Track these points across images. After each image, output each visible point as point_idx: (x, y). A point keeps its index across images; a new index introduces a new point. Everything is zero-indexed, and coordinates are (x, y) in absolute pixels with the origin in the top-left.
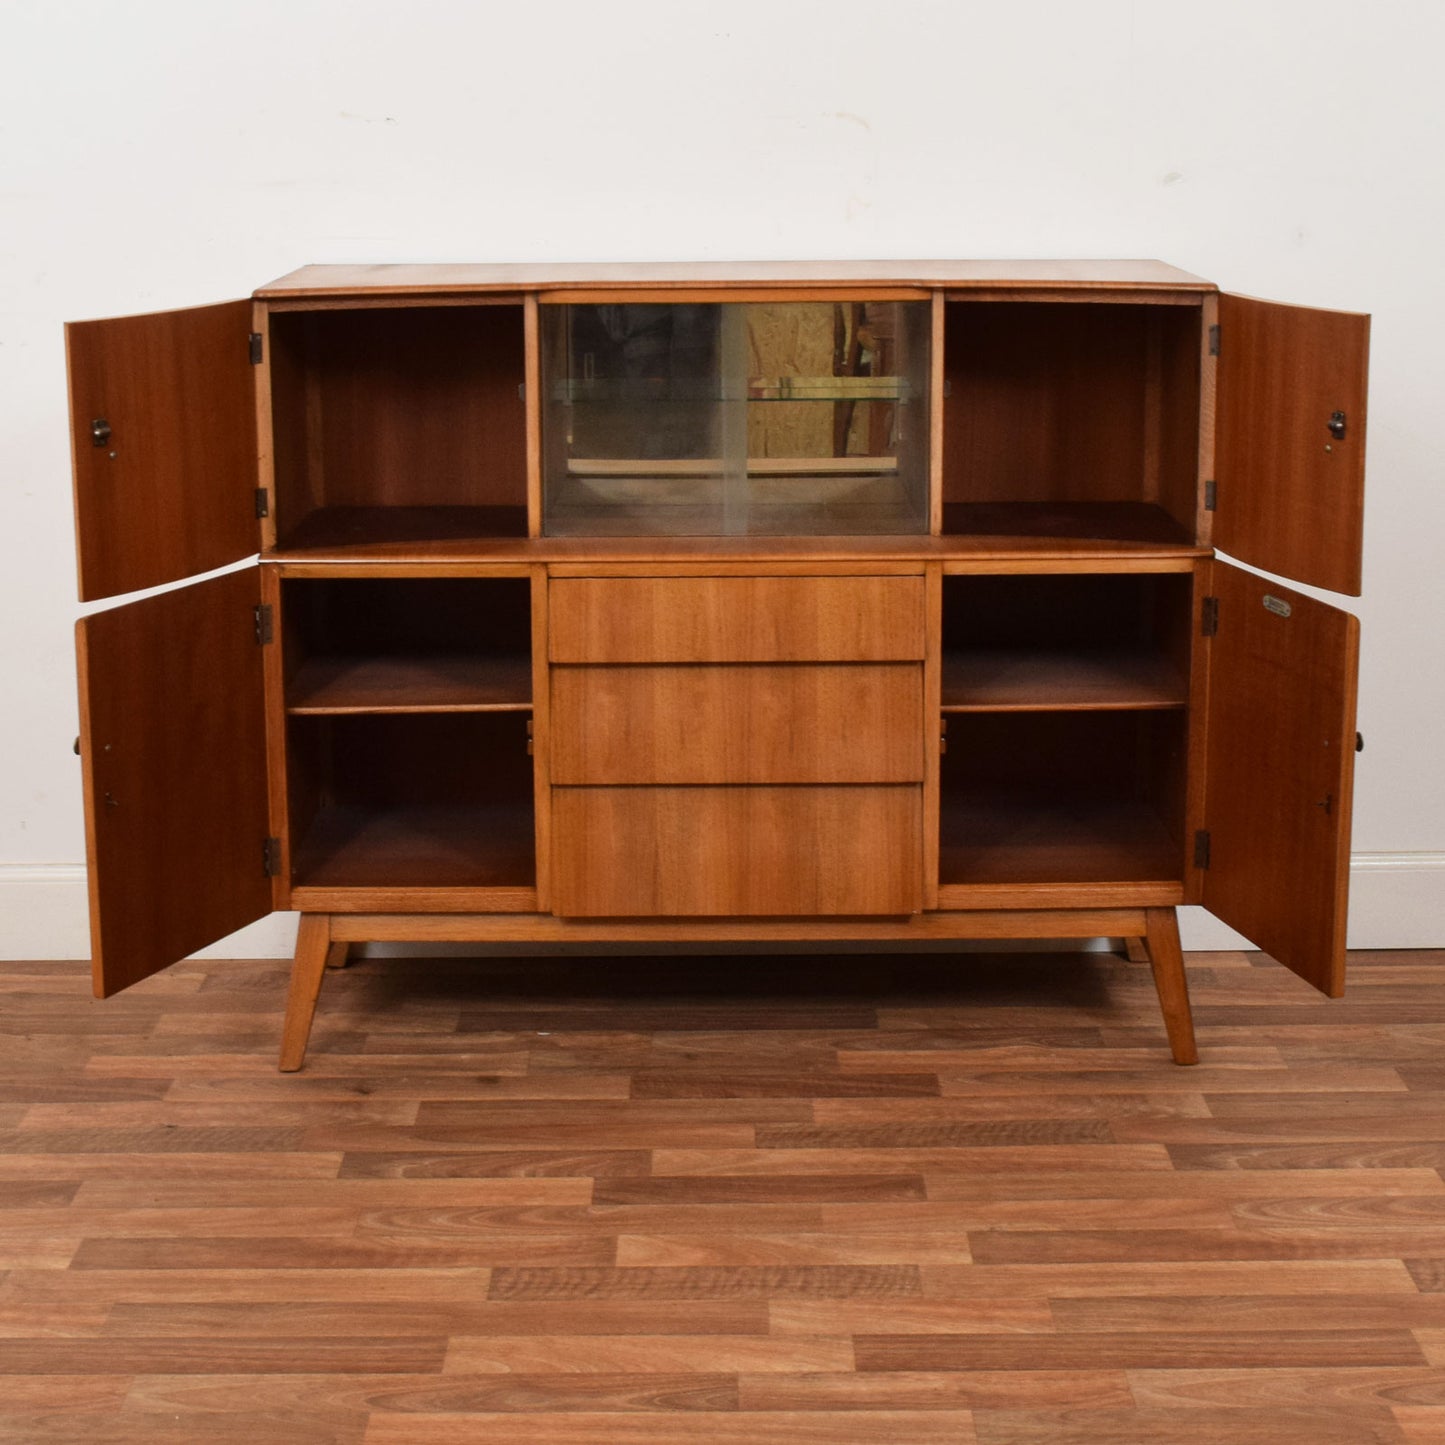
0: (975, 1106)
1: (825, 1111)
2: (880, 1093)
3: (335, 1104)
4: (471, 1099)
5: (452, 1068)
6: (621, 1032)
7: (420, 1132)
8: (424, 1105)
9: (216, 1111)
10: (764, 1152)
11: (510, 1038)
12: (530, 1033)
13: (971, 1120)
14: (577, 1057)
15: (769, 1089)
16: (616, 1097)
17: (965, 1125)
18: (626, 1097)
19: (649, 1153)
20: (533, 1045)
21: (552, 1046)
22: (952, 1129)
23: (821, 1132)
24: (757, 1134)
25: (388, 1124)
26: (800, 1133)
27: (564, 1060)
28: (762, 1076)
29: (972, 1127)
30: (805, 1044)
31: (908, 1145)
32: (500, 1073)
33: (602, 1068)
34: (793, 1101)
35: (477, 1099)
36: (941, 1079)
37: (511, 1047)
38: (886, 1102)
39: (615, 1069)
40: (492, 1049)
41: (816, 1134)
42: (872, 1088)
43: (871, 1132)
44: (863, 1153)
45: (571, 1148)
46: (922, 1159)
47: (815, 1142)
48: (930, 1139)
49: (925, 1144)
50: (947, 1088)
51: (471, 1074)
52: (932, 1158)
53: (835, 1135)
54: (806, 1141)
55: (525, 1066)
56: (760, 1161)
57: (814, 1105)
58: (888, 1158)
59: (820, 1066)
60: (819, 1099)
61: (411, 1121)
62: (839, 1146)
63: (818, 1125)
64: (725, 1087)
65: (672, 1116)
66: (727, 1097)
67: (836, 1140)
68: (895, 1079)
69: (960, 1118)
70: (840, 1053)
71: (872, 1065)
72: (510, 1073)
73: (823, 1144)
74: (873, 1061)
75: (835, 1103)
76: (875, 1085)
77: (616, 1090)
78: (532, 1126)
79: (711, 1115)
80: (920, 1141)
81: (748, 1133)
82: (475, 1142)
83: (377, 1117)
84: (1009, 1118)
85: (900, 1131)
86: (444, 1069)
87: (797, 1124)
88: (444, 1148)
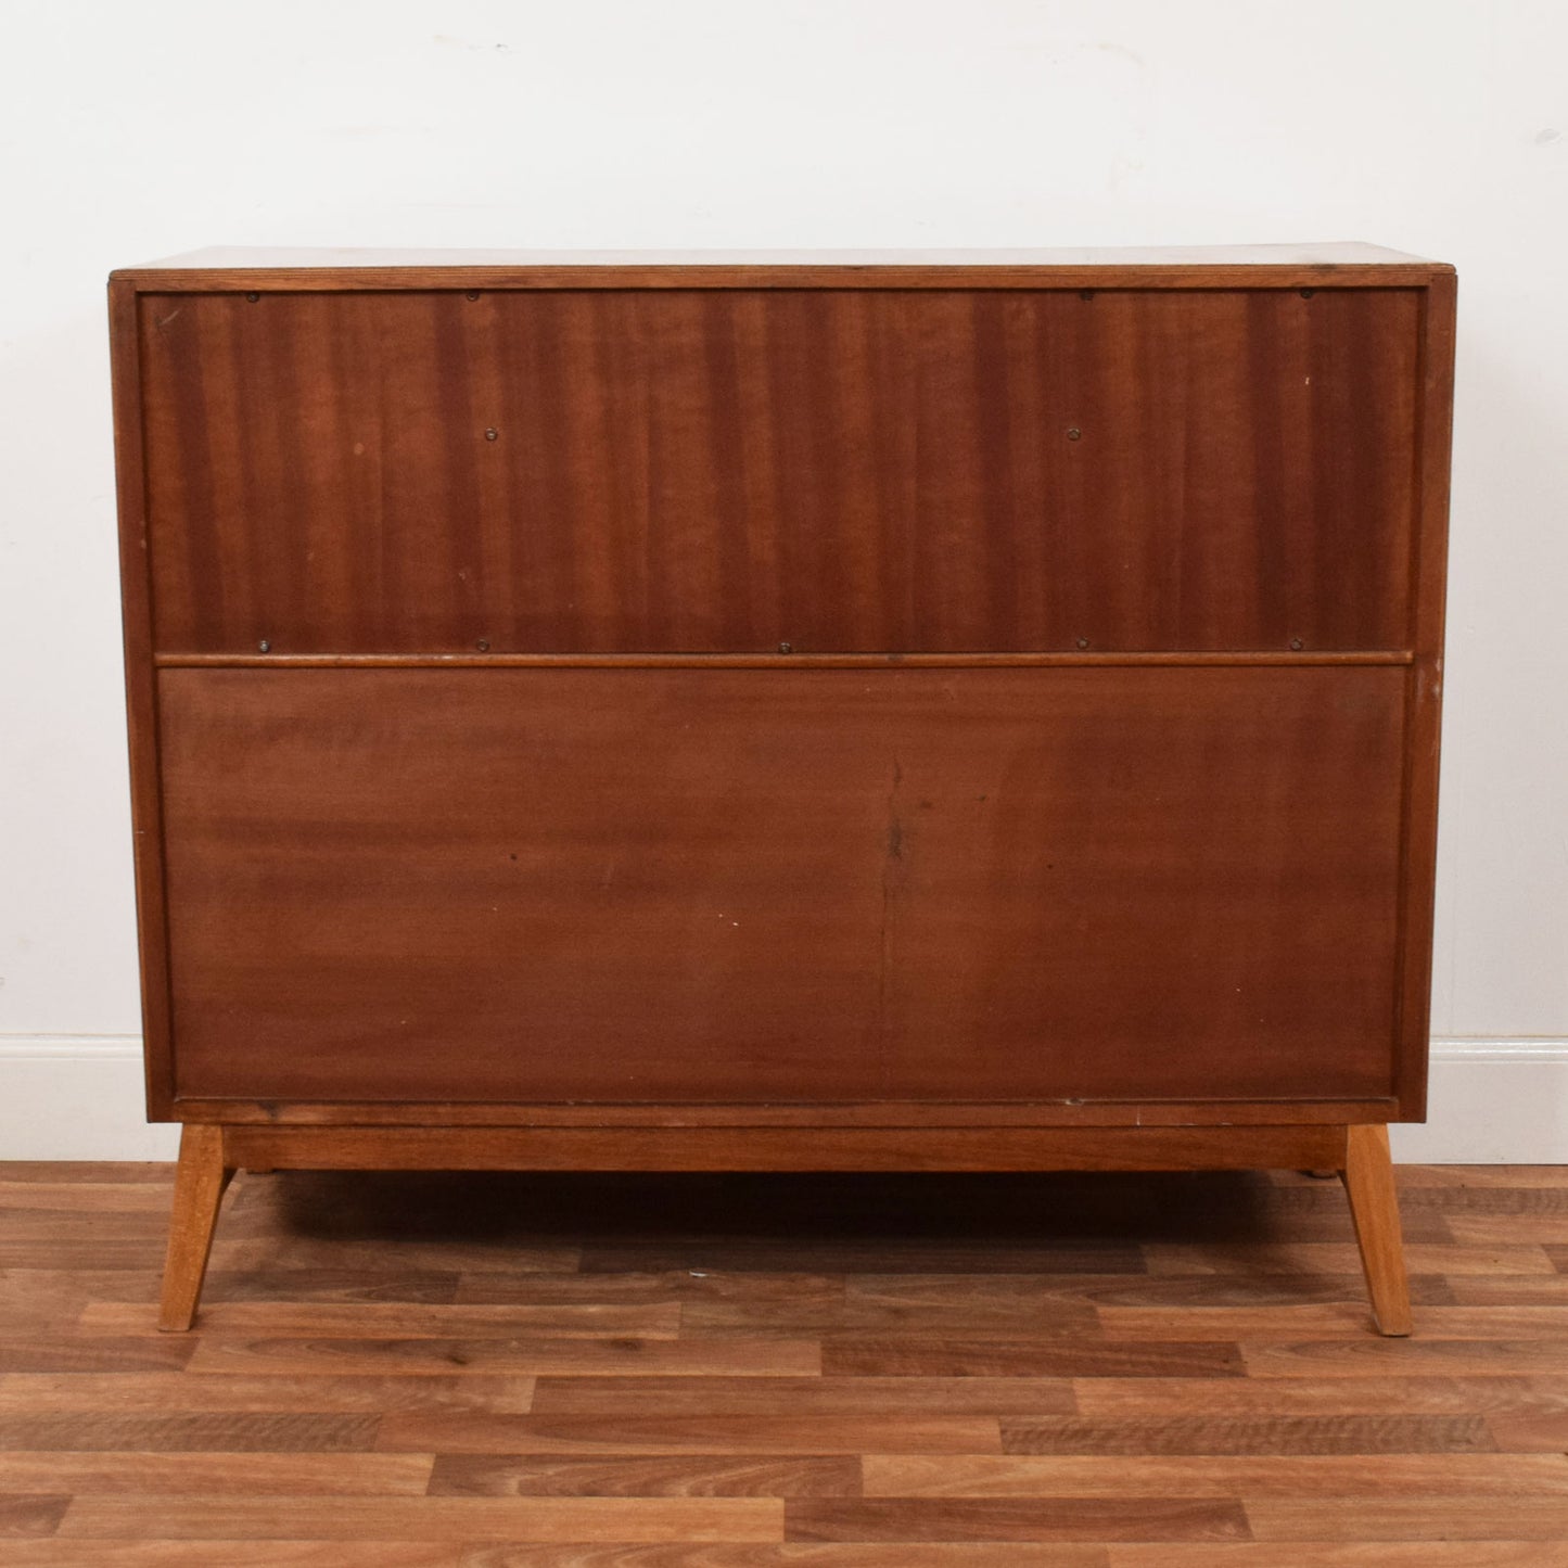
0: (1297, 1392)
1: (1093, 1397)
2: (1165, 1371)
3: (419, 1378)
4: (606, 1373)
5: (578, 1327)
6: (801, 1274)
7: (541, 1423)
8: (543, 1382)
9: (257, 1388)
10: (1015, 1459)
11: (653, 1282)
12: (680, 1274)
13: (1294, 1413)
14: (746, 1312)
15: (1013, 1363)
16: (802, 1374)
17: (1289, 1420)
18: (817, 1373)
19: (856, 1461)
20: (686, 1290)
21: (712, 1295)
22: (1272, 1426)
23: (1091, 1431)
24: (1003, 1432)
25: (494, 1411)
26: (1062, 1432)
27: (731, 1317)
28: (1000, 1344)
29: (1298, 1424)
30: (1052, 1297)
31: (1213, 1452)
32: (642, 1334)
33: (781, 1329)
34: (1048, 1381)
35: (613, 1373)
36: (1243, 1349)
37: (655, 1295)
38: (1174, 1384)
39: (798, 1330)
40: (628, 1297)
41: (1084, 1433)
42: (1151, 1363)
43: (1161, 1431)
44: (1152, 1463)
45: (747, 1451)
46: (1237, 1473)
47: (1084, 1447)
48: (1244, 1442)
49: (1237, 1452)
50: (1255, 1364)
51: (602, 1335)
52: (1250, 1472)
53: (1111, 1434)
54: (1072, 1444)
55: (677, 1325)
56: (1011, 1475)
57: (1075, 1387)
58: (1189, 1472)
59: (1077, 1328)
60: (1081, 1380)
61: (525, 1407)
62: (1119, 1451)
63: (1085, 1420)
64: (955, 1360)
65: (878, 1403)
66: (956, 1375)
67: (1113, 1443)
68: (1184, 1349)
69: (1279, 1411)
70: (1102, 1310)
71: (1146, 1329)
72: (658, 1336)
73: (1099, 1449)
74: (1146, 1322)
75: (1105, 1386)
76: (1155, 1358)
77: (801, 1362)
78: (694, 1417)
79: (935, 1402)
80: (1229, 1445)
81: (989, 1430)
82: (618, 1441)
83: (479, 1400)
84: (1348, 1410)
85: (1199, 1429)
86: (565, 1327)
87: (1054, 1418)
88: (574, 1449)
